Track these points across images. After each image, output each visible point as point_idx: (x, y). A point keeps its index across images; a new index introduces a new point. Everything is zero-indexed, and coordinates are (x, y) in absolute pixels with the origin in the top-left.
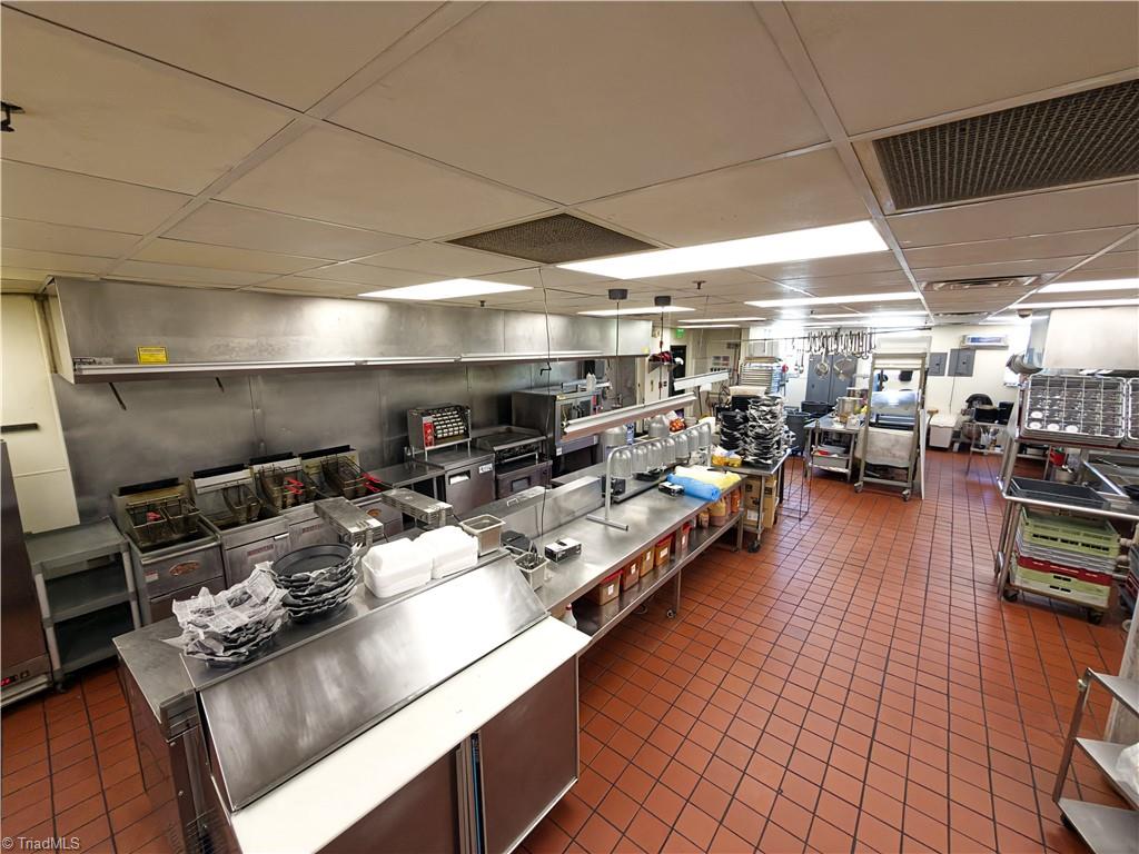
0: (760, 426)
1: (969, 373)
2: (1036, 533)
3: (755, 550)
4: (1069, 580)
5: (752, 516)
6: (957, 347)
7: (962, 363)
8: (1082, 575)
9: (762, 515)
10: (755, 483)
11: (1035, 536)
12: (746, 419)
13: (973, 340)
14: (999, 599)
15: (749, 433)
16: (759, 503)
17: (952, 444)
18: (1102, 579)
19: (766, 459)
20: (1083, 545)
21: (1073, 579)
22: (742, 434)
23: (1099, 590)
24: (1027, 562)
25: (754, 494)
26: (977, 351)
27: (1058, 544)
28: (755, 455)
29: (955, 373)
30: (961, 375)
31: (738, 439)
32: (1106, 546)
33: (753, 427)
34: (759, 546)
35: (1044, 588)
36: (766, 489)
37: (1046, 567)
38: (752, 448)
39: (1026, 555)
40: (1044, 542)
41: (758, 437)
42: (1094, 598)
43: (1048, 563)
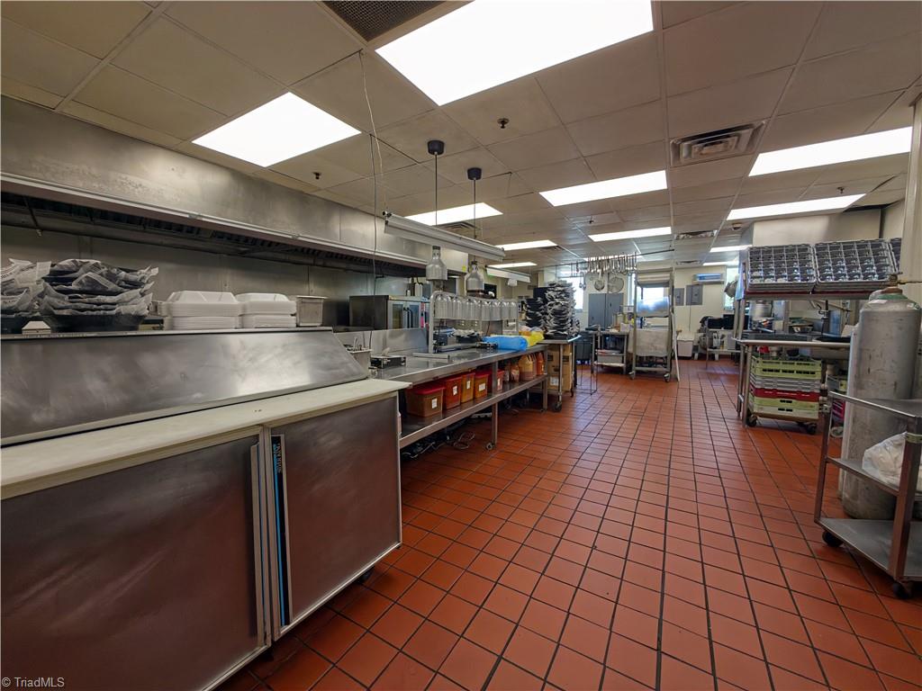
0: (557, 304)
1: (700, 302)
2: (765, 368)
3: (558, 410)
4: (790, 402)
5: (554, 382)
6: (691, 284)
7: (695, 297)
8: (800, 396)
9: (562, 380)
10: (555, 353)
11: (764, 370)
12: (545, 301)
13: (701, 278)
14: (744, 426)
15: (549, 311)
16: (559, 370)
17: (693, 355)
18: (812, 397)
19: (563, 331)
20: (797, 372)
21: (794, 401)
22: (543, 314)
23: (812, 407)
24: (761, 393)
25: (555, 363)
26: (704, 287)
27: (780, 374)
28: (554, 328)
29: (691, 303)
30: (695, 304)
31: (540, 318)
32: (813, 370)
33: (551, 305)
34: (560, 406)
35: (774, 411)
36: (564, 357)
37: (774, 394)
38: (552, 323)
39: (759, 387)
40: (771, 374)
41: (555, 313)
42: (810, 413)
43: (775, 391)
